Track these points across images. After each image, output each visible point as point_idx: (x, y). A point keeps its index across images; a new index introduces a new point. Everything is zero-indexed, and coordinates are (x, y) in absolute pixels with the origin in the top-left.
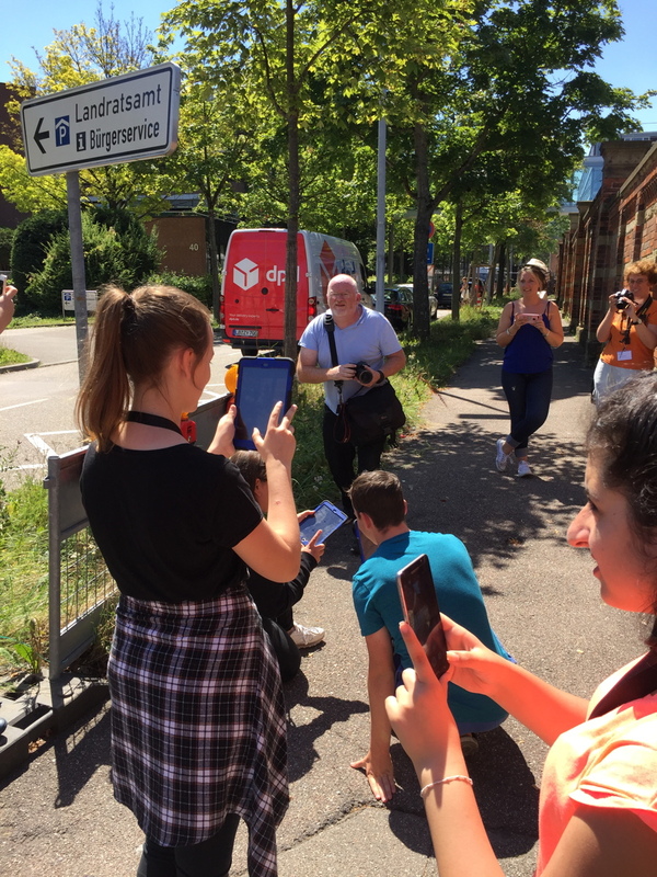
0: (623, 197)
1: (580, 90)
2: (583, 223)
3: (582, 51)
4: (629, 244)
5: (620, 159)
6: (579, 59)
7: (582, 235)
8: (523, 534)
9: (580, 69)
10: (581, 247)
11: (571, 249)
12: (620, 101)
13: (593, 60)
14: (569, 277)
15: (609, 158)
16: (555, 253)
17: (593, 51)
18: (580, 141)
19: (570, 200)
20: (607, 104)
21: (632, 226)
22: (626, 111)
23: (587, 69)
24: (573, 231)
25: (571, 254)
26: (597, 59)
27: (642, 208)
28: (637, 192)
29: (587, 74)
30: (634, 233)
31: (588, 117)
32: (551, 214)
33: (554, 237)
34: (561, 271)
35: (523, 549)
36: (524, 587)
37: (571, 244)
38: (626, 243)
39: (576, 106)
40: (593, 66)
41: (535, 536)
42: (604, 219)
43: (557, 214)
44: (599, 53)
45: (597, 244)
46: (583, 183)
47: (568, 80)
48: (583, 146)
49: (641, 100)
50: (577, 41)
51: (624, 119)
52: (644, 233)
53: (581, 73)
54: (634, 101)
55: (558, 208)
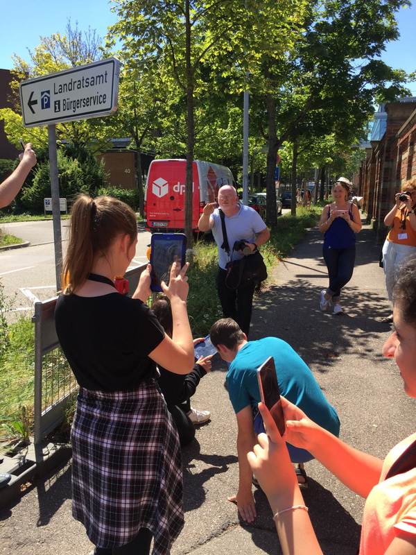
0: (400, 138)
1: (372, 71)
2: (374, 154)
3: (373, 47)
4: (404, 167)
5: (397, 114)
6: (371, 52)
7: (374, 161)
8: (338, 351)
9: (371, 58)
10: (373, 169)
11: (367, 171)
12: (398, 77)
13: (379, 52)
14: (366, 188)
15: (391, 114)
16: (357, 173)
17: (379, 46)
18: (372, 103)
19: (366, 140)
20: (389, 80)
21: (406, 155)
22: (401, 84)
23: (376, 58)
24: (368, 159)
25: (367, 173)
26: (382, 52)
27: (412, 144)
28: (409, 134)
29: (376, 61)
30: (407, 160)
31: (377, 88)
32: (354, 149)
33: (356, 163)
34: (361, 183)
35: (338, 360)
36: (339, 384)
37: (367, 167)
38: (402, 166)
39: (369, 81)
40: (380, 56)
41: (345, 352)
42: (388, 151)
43: (358, 149)
44: (383, 48)
45: (383, 167)
46: (374, 129)
47: (364, 65)
48: (374, 106)
49: (411, 76)
50: (369, 41)
51: (400, 89)
52: (414, 160)
53: (372, 61)
54: (406, 78)
55: (358, 145)
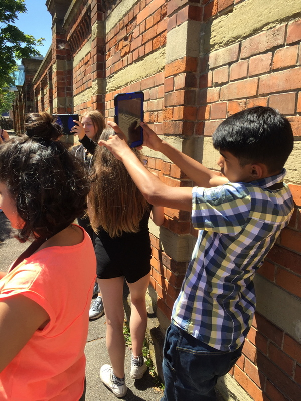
0: (35, 84)
1: (10, 33)
3: (8, 14)
4: (40, 104)
5: (31, 67)
9: (8, 23)
10: (21, 106)
14: (18, 121)
15: (26, 66)
16: (11, 109)
20: (23, 41)
21: (39, 97)
23: (11, 23)
25: (17, 110)
27: (42, 89)
28: (39, 82)
29: (11, 26)
30: (40, 100)
31: (15, 46)
32: (5, 91)
33: (9, 102)
34: (14, 118)
37: (17, 105)
39: (8, 40)
40: (14, 22)
42: (28, 93)
49: (38, 41)
50: (5, 9)
52: (45, 101)
54: (35, 42)
